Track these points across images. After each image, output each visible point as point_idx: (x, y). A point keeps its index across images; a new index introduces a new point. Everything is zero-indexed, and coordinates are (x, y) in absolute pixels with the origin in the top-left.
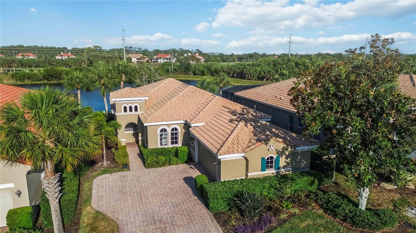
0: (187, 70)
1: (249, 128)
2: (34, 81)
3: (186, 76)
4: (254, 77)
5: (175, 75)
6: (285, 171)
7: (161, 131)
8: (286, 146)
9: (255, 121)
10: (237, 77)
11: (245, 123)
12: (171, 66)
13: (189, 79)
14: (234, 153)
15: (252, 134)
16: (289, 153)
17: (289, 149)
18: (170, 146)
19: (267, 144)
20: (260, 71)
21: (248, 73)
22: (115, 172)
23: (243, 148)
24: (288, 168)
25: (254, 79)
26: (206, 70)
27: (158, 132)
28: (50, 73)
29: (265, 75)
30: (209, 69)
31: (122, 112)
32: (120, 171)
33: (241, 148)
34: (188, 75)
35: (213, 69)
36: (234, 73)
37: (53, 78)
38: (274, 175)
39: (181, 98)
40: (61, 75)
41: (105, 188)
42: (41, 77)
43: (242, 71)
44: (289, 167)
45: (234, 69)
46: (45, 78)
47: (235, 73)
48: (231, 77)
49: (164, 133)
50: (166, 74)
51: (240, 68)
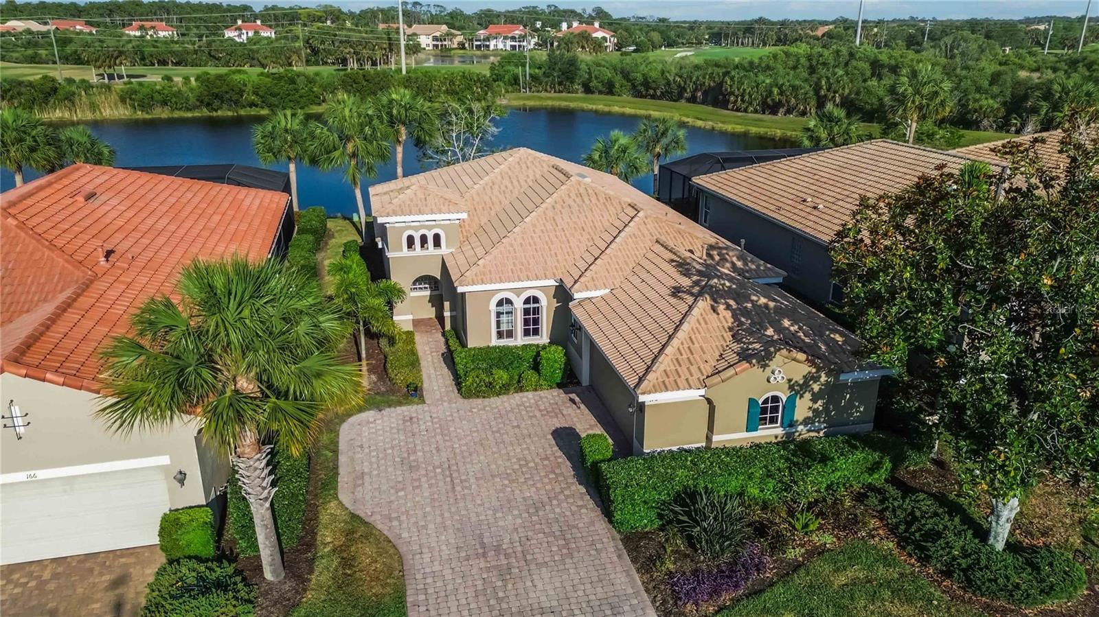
0: (568, 78)
1: (721, 316)
2: (176, 112)
3: (564, 94)
4: (751, 104)
5: (535, 94)
6: (809, 431)
7: (500, 303)
8: (814, 370)
9: (740, 296)
10: (703, 103)
11: (713, 303)
12: (524, 65)
13: (573, 105)
14: (678, 386)
15: (728, 336)
16: (820, 388)
17: (823, 378)
18: (519, 340)
19: (764, 366)
20: (771, 86)
21: (737, 92)
22: (390, 406)
23: (703, 375)
24: (817, 424)
25: (751, 109)
26: (618, 80)
27: (493, 307)
28: (216, 91)
29: (784, 99)
30: (626, 75)
31: (402, 251)
32: (400, 404)
33: (697, 374)
34: (569, 92)
35: (639, 77)
36: (696, 90)
37: (223, 102)
38: (779, 439)
39: (550, 214)
40: (242, 96)
41: (367, 450)
42: (192, 100)
43: (720, 85)
44: (819, 422)
45: (698, 78)
46: (202, 102)
47: (700, 89)
48: (689, 100)
49: (505, 308)
50: (510, 89)
51: (713, 73)
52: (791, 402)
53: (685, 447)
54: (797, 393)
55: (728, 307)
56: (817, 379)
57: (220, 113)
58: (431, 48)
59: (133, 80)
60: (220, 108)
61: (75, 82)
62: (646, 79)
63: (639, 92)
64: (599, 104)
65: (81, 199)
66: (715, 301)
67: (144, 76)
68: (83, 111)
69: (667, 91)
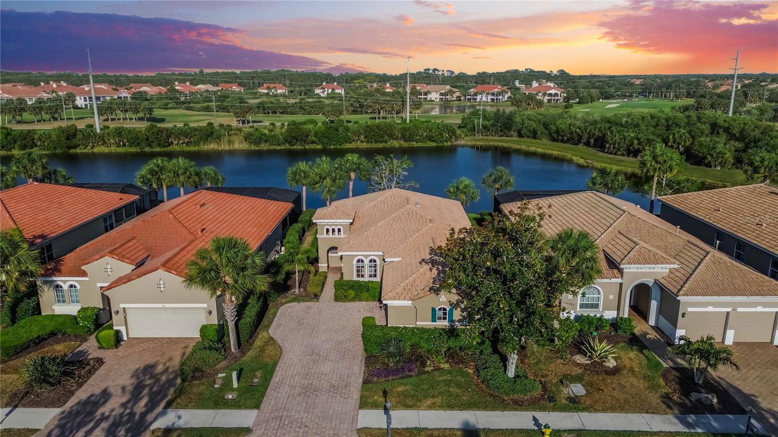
0: (506, 128)
1: (432, 272)
2: (272, 146)
3: (503, 138)
4: (619, 150)
5: (485, 137)
6: (461, 325)
7: (358, 261)
8: (461, 298)
9: (445, 265)
10: (595, 146)
11: (431, 267)
12: (479, 119)
13: (506, 145)
14: (400, 299)
15: (432, 281)
16: (465, 307)
17: (465, 302)
18: (367, 279)
19: (438, 294)
20: (634, 138)
21: (610, 142)
22: (303, 301)
23: (412, 295)
24: (465, 323)
25: (619, 153)
26: (541, 129)
27: (355, 262)
28: (294, 134)
29: (641, 148)
30: (546, 126)
31: (324, 235)
32: (308, 301)
34: (507, 137)
35: (553, 127)
36: (589, 138)
37: (297, 141)
38: (447, 327)
40: (308, 138)
41: (286, 317)
42: (281, 139)
43: (604, 135)
45: (591, 130)
47: (593, 137)
48: (585, 144)
49: (360, 264)
50: (469, 134)
51: (601, 127)
52: (451, 311)
53: (407, 326)
54: (454, 307)
55: (438, 269)
56: (463, 302)
57: (295, 147)
58: (438, 100)
59: (255, 124)
60: (295, 144)
61: (224, 126)
62: (557, 129)
63: (554, 138)
64: (524, 145)
65: (198, 206)
66: (433, 266)
67: (261, 122)
68: (224, 145)
69: (571, 138)
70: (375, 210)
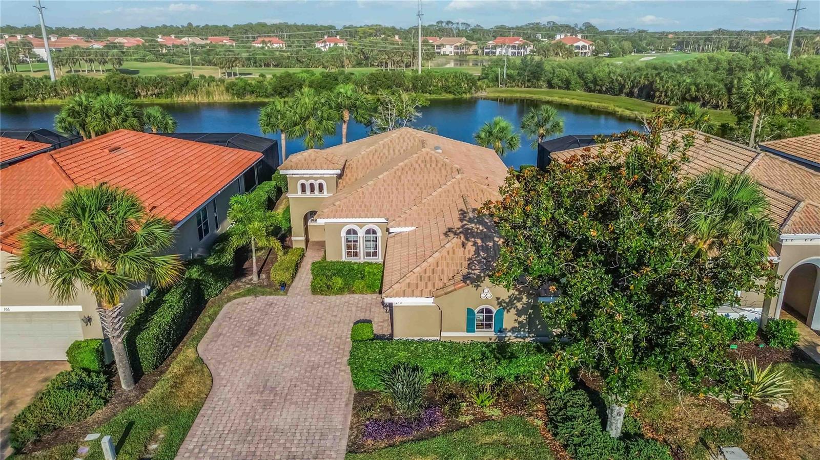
0: (534, 77)
2: (259, 98)
3: (532, 89)
4: (672, 98)
5: (510, 88)
6: (516, 337)
7: (349, 232)
8: (517, 293)
9: (485, 237)
10: (639, 96)
11: (464, 240)
12: (502, 67)
13: (535, 97)
15: (466, 263)
16: (523, 307)
17: (525, 300)
18: (362, 259)
19: (477, 286)
20: (691, 84)
21: (661, 89)
22: (263, 295)
23: (434, 288)
24: (522, 333)
25: (672, 102)
26: (574, 79)
27: (343, 233)
28: (285, 84)
29: (699, 95)
30: (581, 75)
31: (297, 193)
32: (271, 294)
33: (430, 287)
34: (535, 87)
35: (589, 76)
36: (633, 87)
37: (289, 92)
38: (493, 341)
41: (232, 321)
42: (270, 89)
43: (652, 83)
44: (524, 331)
45: (635, 77)
46: (276, 92)
47: (637, 86)
48: (628, 95)
49: (351, 237)
50: (491, 84)
51: (648, 74)
52: (500, 314)
53: (425, 339)
54: (504, 308)
55: (475, 244)
56: (520, 300)
58: (453, 54)
59: (242, 77)
60: (287, 96)
61: (205, 77)
62: (595, 78)
63: (590, 88)
64: (557, 96)
65: (107, 151)
66: (467, 239)
67: (251, 74)
68: (202, 97)
69: (611, 88)
70: (376, 157)
